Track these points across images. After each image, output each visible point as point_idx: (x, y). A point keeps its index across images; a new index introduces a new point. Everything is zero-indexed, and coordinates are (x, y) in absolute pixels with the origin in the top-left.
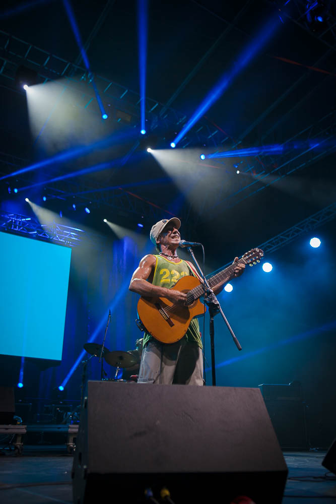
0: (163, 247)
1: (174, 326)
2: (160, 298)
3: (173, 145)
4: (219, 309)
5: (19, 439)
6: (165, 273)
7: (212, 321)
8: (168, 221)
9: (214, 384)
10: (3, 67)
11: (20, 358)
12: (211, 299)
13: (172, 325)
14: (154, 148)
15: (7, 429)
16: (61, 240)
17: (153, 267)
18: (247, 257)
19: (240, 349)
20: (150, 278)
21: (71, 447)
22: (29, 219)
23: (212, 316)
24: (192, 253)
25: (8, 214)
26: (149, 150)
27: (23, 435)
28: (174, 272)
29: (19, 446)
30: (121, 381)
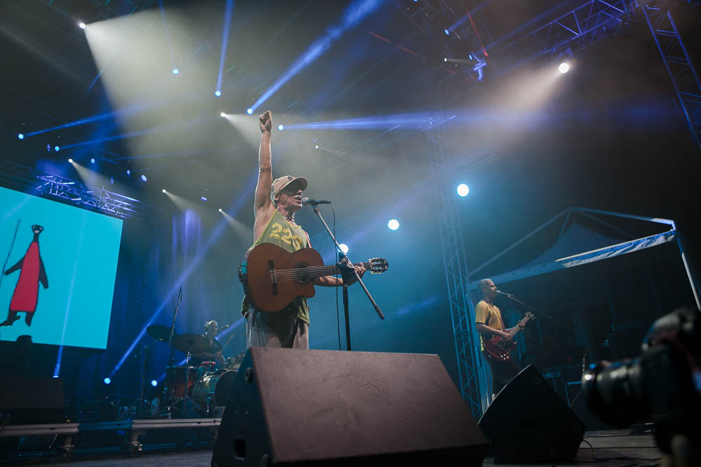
3: (250, 111)
5: (70, 440)
6: (277, 228)
8: (294, 178)
12: (345, 263)
15: (53, 429)
16: (111, 210)
19: (383, 318)
21: (135, 447)
22: (73, 183)
25: (45, 175)
26: (223, 115)
27: (73, 435)
29: (68, 449)
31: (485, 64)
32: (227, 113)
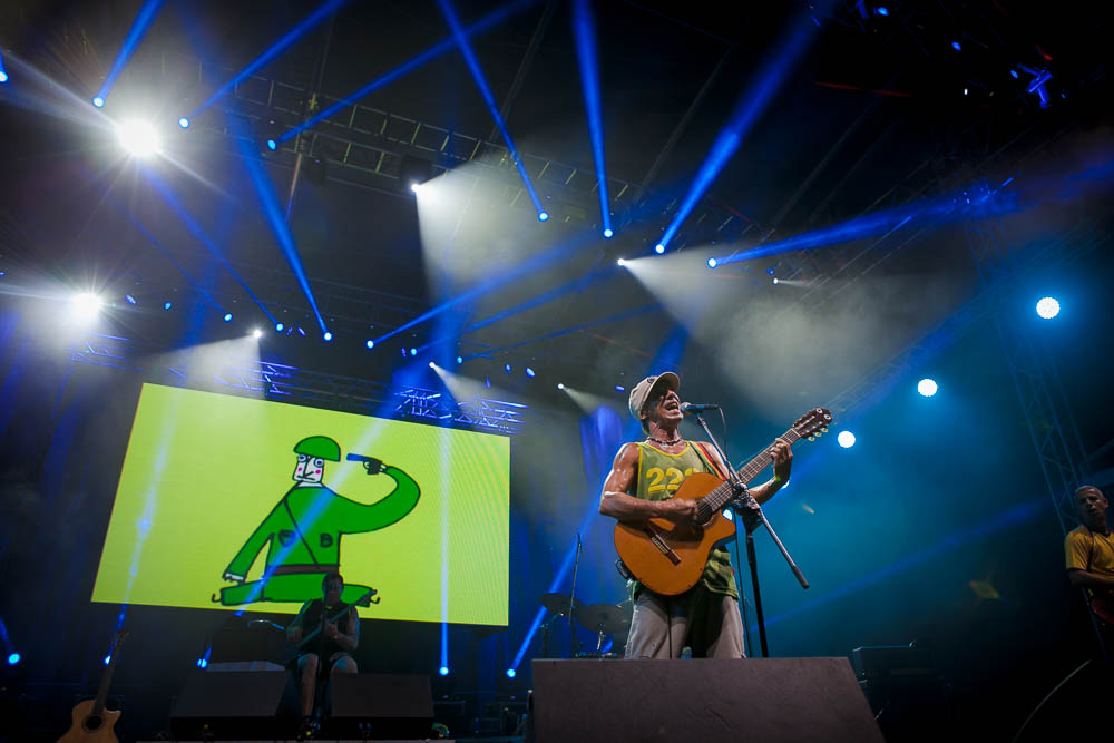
0: (653, 425)
1: (680, 564)
2: (652, 520)
3: (660, 249)
4: (760, 517)
6: (655, 475)
7: (751, 540)
8: (656, 378)
9: (765, 654)
10: (380, 163)
11: (438, 626)
12: (745, 501)
13: (676, 562)
14: (628, 258)
16: (493, 425)
17: (635, 465)
18: (801, 426)
19: (806, 587)
20: (633, 487)
22: (438, 395)
23: (749, 531)
24: (704, 424)
25: (404, 389)
26: (621, 262)
28: (671, 470)
30: (609, 657)
31: (1048, 77)
32: (626, 259)
